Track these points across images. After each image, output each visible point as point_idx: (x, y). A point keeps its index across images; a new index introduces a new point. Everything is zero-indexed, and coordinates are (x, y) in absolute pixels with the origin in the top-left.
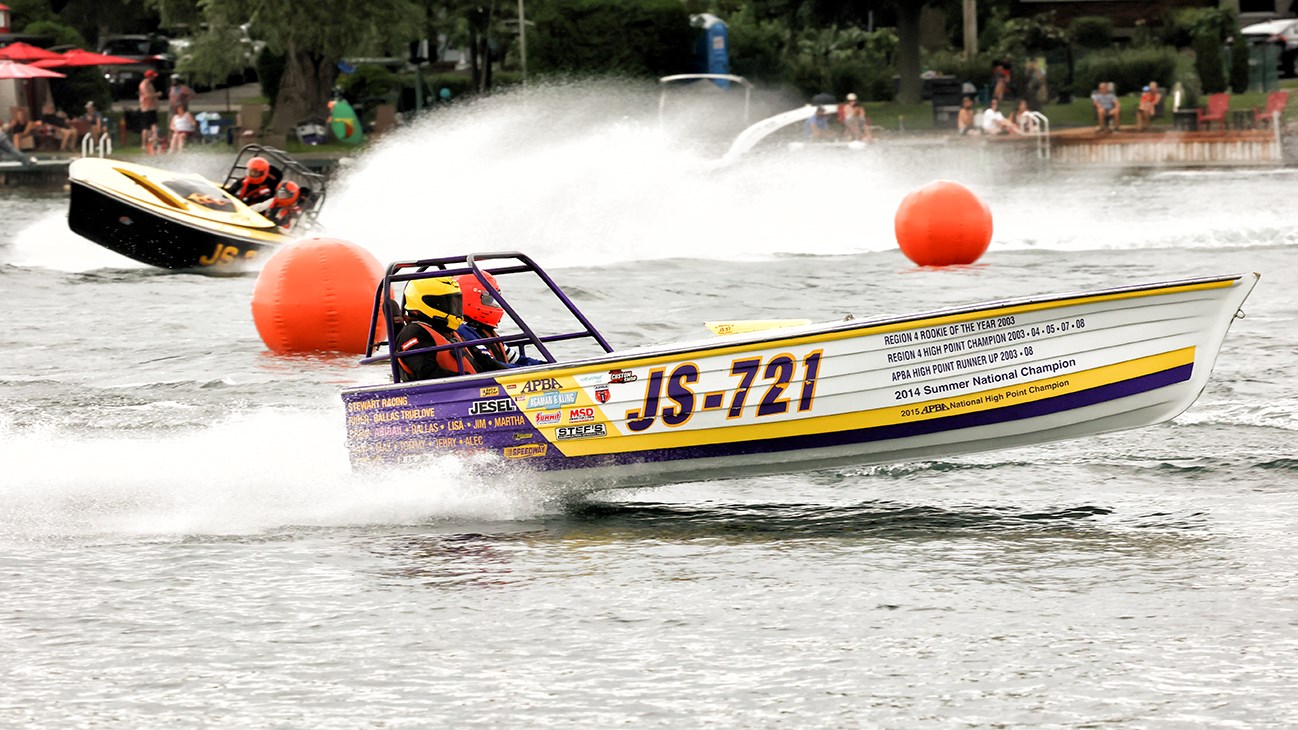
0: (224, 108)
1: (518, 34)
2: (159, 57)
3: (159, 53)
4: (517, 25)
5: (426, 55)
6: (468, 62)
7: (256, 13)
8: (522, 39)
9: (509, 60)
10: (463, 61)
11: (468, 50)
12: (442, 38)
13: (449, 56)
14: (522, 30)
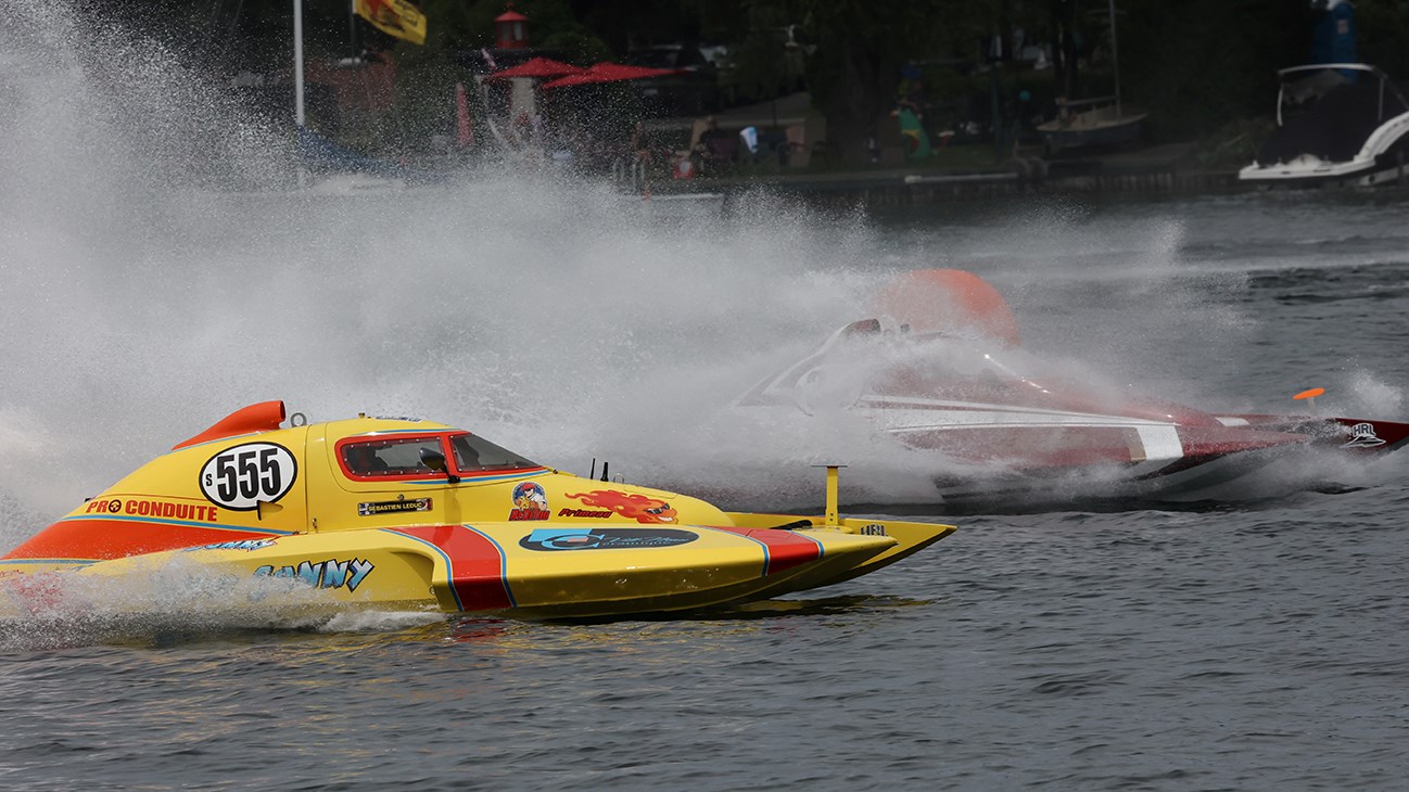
0: (769, 122)
1: (1109, 26)
2: (688, 69)
3: (688, 64)
4: (1107, 15)
5: (999, 53)
6: (1047, 59)
7: (810, 14)
8: (1113, 29)
9: (1096, 55)
10: (1042, 59)
11: (1049, 47)
12: (1019, 34)
13: (1029, 53)
14: (1112, 20)
